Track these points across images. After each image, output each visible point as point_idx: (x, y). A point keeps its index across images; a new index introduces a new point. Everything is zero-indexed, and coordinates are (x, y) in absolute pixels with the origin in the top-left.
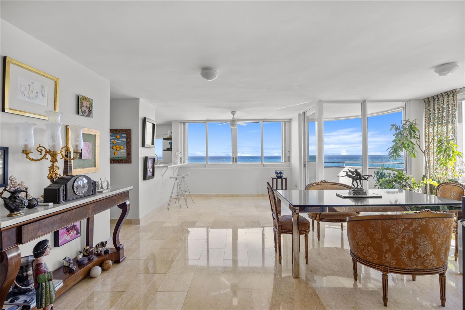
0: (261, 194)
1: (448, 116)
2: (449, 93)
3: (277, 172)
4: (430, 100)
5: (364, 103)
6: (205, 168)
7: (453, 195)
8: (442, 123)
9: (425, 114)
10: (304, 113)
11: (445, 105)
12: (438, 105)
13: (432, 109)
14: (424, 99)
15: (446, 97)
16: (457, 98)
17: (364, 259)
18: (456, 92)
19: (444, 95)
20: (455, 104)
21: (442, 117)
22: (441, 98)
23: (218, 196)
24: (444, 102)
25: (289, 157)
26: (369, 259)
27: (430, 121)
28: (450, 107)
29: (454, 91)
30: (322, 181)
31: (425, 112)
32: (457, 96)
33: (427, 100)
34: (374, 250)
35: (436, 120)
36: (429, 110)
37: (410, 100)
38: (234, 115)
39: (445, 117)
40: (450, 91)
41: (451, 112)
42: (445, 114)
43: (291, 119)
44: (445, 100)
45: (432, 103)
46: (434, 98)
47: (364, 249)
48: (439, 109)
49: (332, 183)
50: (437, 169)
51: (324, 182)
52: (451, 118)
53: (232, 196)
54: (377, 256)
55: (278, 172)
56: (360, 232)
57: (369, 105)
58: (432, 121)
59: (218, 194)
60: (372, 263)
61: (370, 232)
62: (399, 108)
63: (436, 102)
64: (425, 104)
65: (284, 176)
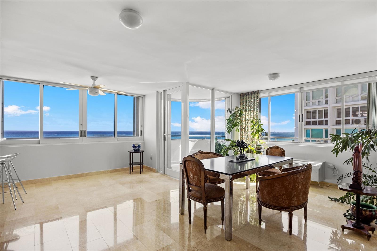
0: (115, 170)
1: (254, 106)
2: (255, 92)
3: (135, 146)
4: (244, 95)
5: (213, 90)
6: (39, 145)
7: (278, 154)
8: (251, 110)
9: (241, 104)
10: (165, 91)
11: (253, 99)
12: (248, 99)
13: (245, 101)
14: (240, 94)
15: (253, 94)
16: (259, 96)
17: (278, 206)
18: (259, 92)
19: (252, 93)
20: (258, 99)
21: (251, 107)
22: (250, 95)
23: (60, 179)
24: (252, 97)
25: (141, 131)
26: (283, 205)
27: (244, 109)
28: (256, 101)
29: (258, 92)
30: (199, 151)
31: (241, 102)
32: (259, 94)
33: (242, 95)
34: (286, 197)
35: (247, 108)
36: (243, 102)
37: (234, 93)
38: (94, 80)
39: (252, 107)
40: (256, 91)
41: (256, 104)
42: (252, 105)
43: (144, 96)
44: (253, 96)
45: (245, 97)
46: (246, 94)
47: (280, 199)
48: (249, 101)
49: (205, 152)
50: (248, 139)
51: (200, 152)
52: (256, 108)
53: (80, 176)
54: (288, 201)
55: (137, 146)
56: (278, 186)
57: (216, 92)
58: (245, 109)
59: (59, 177)
60: (284, 207)
61: (285, 185)
62: (223, 98)
63: (247, 97)
64: (241, 97)
65: (141, 149)
